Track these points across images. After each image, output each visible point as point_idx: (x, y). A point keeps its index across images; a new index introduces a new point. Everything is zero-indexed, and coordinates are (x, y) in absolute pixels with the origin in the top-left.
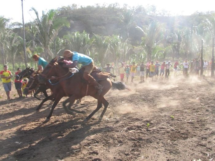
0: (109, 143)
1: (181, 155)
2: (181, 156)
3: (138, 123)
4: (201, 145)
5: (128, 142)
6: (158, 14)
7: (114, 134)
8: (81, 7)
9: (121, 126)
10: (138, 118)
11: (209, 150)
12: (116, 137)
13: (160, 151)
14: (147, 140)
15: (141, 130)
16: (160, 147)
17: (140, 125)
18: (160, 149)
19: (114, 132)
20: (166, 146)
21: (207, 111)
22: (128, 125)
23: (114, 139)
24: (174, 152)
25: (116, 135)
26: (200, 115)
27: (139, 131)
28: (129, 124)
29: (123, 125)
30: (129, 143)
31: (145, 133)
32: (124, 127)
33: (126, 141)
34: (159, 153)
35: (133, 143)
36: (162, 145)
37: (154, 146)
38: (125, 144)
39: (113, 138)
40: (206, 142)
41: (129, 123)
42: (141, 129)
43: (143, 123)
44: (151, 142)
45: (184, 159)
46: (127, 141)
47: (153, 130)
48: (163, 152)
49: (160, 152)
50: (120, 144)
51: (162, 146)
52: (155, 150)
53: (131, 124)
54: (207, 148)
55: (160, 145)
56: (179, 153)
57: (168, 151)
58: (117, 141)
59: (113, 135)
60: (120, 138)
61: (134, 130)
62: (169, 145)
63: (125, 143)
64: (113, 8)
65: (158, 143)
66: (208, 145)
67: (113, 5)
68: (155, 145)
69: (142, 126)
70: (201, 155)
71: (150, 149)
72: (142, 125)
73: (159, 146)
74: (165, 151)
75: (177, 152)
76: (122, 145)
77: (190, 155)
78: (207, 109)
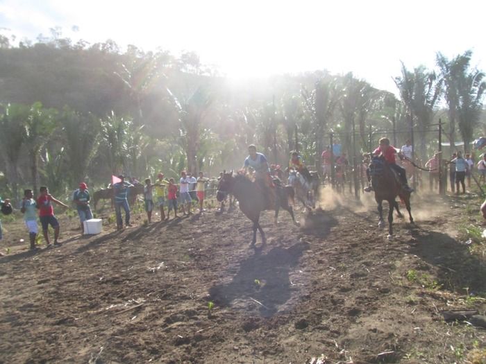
0: (127, 359)
1: (287, 354)
2: (286, 357)
3: (187, 304)
4: (320, 328)
5: (171, 350)
6: (203, 72)
7: (135, 337)
8: (20, 46)
9: (150, 316)
10: (186, 294)
11: (336, 335)
12: (143, 342)
13: (243, 354)
14: (213, 337)
15: (196, 319)
16: (242, 346)
17: (192, 308)
18: (244, 351)
19: (136, 333)
20: (254, 343)
21: (320, 262)
22: (166, 313)
23: (137, 348)
24: (272, 351)
25: (141, 340)
26: (309, 271)
27: (192, 322)
28: (169, 311)
29: (154, 315)
30: (174, 351)
31: (207, 322)
32: (157, 318)
33: (167, 348)
34: (243, 359)
35: (184, 350)
36: (247, 342)
37: (230, 346)
38: (165, 355)
39: (136, 346)
40: (328, 321)
41: (168, 309)
42: (196, 316)
43: (199, 304)
44: (222, 341)
45: (293, 360)
46: (170, 347)
47: (222, 314)
48: (251, 356)
49: (244, 357)
50: (153, 358)
51: (245, 344)
52: (233, 354)
53: (173, 308)
54: (331, 332)
55: (243, 343)
56: (281, 352)
57: (261, 352)
58: (145, 351)
59: (134, 341)
60: (151, 343)
61: (182, 320)
62: (260, 339)
63: (165, 352)
64: (103, 52)
65: (236, 339)
66: (332, 326)
67: (101, 46)
68: (232, 345)
69: (198, 309)
70: (323, 346)
71: (223, 355)
72: (196, 307)
73: (241, 344)
74: (254, 354)
75: (278, 351)
76: (160, 357)
77: (303, 351)
78: (320, 258)
